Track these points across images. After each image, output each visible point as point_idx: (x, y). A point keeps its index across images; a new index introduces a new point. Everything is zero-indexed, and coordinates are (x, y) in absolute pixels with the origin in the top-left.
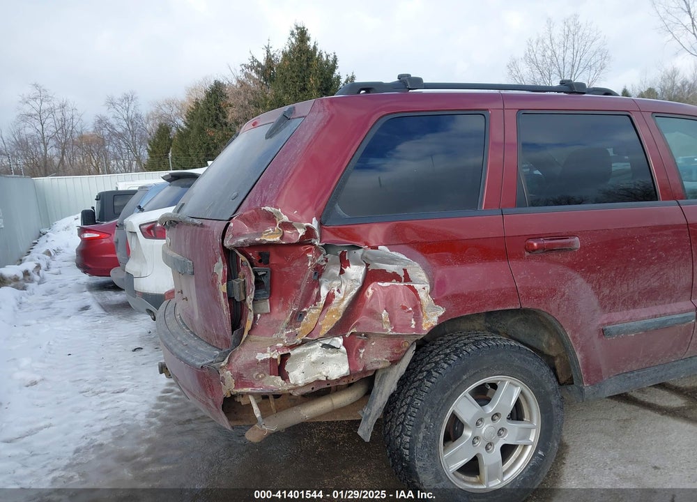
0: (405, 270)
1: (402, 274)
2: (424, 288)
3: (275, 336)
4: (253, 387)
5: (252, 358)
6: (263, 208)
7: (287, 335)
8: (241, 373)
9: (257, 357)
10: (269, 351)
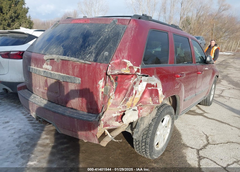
0: (156, 84)
1: (155, 85)
2: (160, 90)
3: (118, 107)
4: (109, 126)
5: (111, 116)
6: (123, 60)
7: (122, 107)
8: (106, 122)
9: (113, 116)
10: (116, 113)
